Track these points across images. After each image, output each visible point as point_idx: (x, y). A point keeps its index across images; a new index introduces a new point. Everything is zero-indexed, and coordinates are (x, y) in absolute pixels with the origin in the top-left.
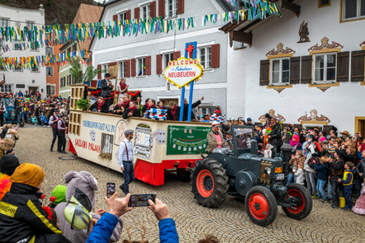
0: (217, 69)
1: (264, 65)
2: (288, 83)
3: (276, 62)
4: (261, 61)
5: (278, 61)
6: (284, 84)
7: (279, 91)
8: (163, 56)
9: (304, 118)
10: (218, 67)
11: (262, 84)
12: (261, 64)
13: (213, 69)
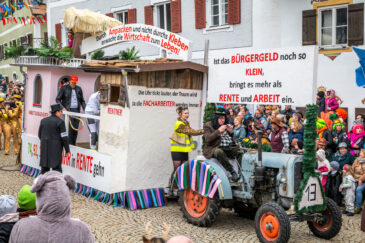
0: (237, 26)
1: (309, 17)
2: (346, 45)
3: (326, 13)
4: (304, 12)
5: (330, 11)
6: (340, 46)
7: (333, 58)
8: (155, 8)
10: (239, 22)
12: (304, 17)
13: (232, 27)
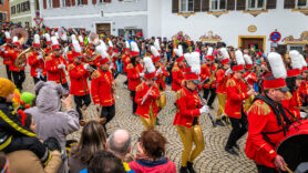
6: (190, 12)
7: (186, 18)
9: (204, 37)
11: (174, 11)
